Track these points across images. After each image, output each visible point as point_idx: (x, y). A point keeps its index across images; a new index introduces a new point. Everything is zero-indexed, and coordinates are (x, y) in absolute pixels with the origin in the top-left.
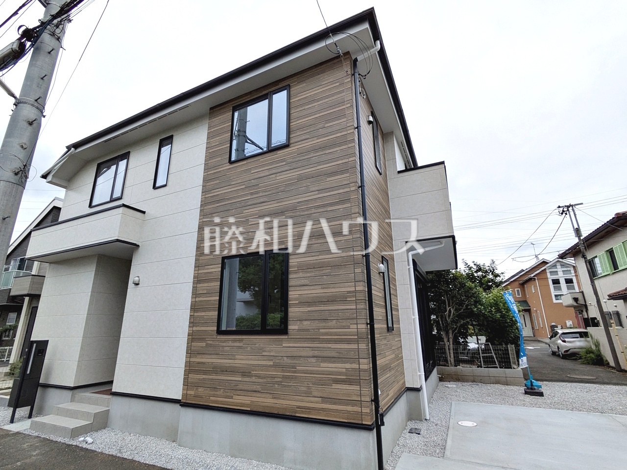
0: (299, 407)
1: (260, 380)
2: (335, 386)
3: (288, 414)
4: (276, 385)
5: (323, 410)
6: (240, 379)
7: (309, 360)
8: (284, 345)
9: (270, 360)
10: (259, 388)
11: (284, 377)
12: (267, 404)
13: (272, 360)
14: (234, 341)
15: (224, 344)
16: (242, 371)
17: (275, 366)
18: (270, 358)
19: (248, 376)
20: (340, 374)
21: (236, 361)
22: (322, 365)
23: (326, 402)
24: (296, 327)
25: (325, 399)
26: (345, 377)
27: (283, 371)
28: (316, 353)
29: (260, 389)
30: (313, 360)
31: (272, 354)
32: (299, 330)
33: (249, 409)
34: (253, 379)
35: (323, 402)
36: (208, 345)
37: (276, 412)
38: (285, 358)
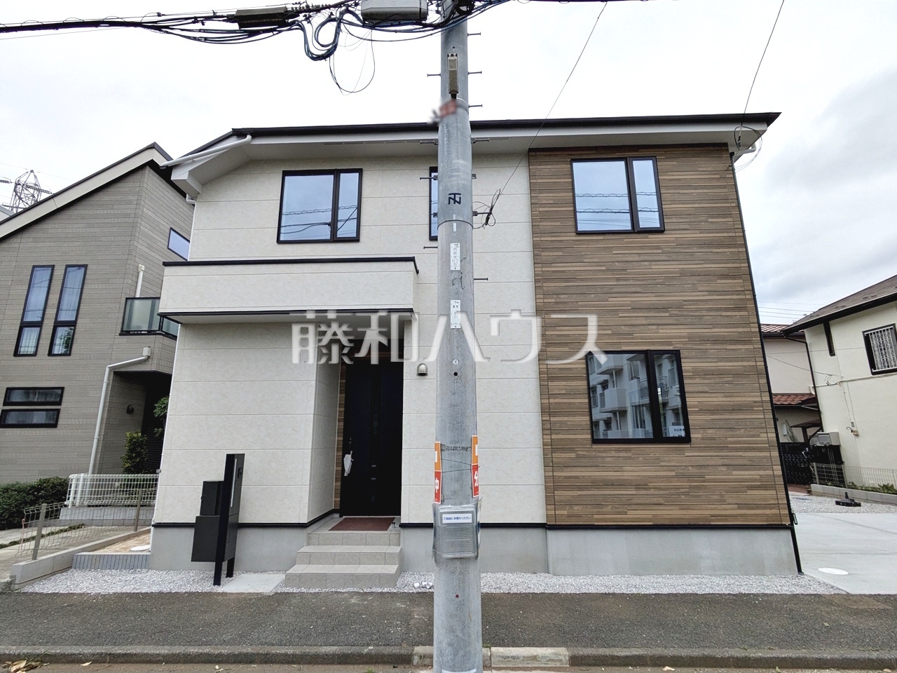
0: (712, 516)
1: (662, 492)
2: (750, 492)
3: (701, 523)
4: (682, 496)
5: (741, 515)
6: (634, 493)
7: (719, 469)
8: (687, 454)
9: (670, 471)
10: (661, 500)
11: (691, 487)
12: (674, 516)
13: (674, 471)
14: (618, 450)
15: (604, 455)
16: (634, 484)
17: (677, 476)
18: (670, 468)
19: (646, 489)
20: (755, 480)
21: (625, 474)
22: (735, 473)
23: (743, 508)
24: (700, 436)
25: (741, 506)
26: (759, 484)
27: (689, 481)
28: (726, 462)
29: (663, 502)
30: (723, 469)
31: (672, 464)
32: (703, 439)
33: (651, 523)
34: (652, 491)
35: (739, 508)
36: (578, 457)
37: (686, 523)
38: (690, 468)
